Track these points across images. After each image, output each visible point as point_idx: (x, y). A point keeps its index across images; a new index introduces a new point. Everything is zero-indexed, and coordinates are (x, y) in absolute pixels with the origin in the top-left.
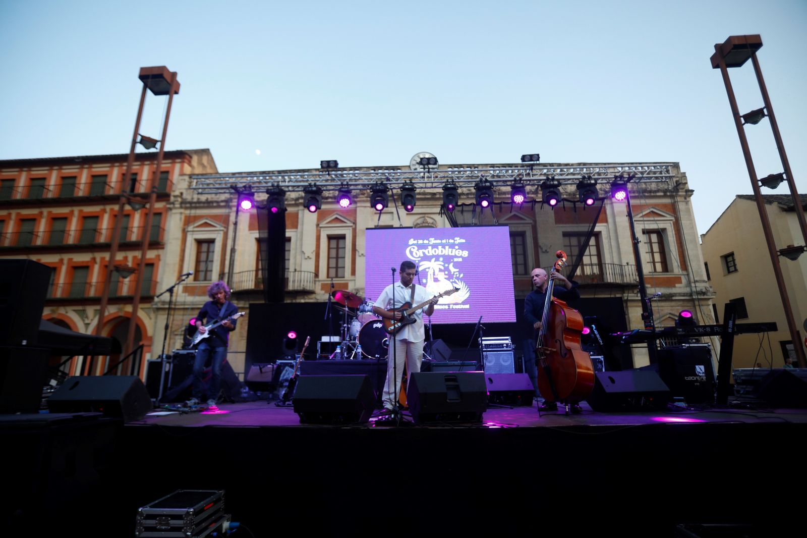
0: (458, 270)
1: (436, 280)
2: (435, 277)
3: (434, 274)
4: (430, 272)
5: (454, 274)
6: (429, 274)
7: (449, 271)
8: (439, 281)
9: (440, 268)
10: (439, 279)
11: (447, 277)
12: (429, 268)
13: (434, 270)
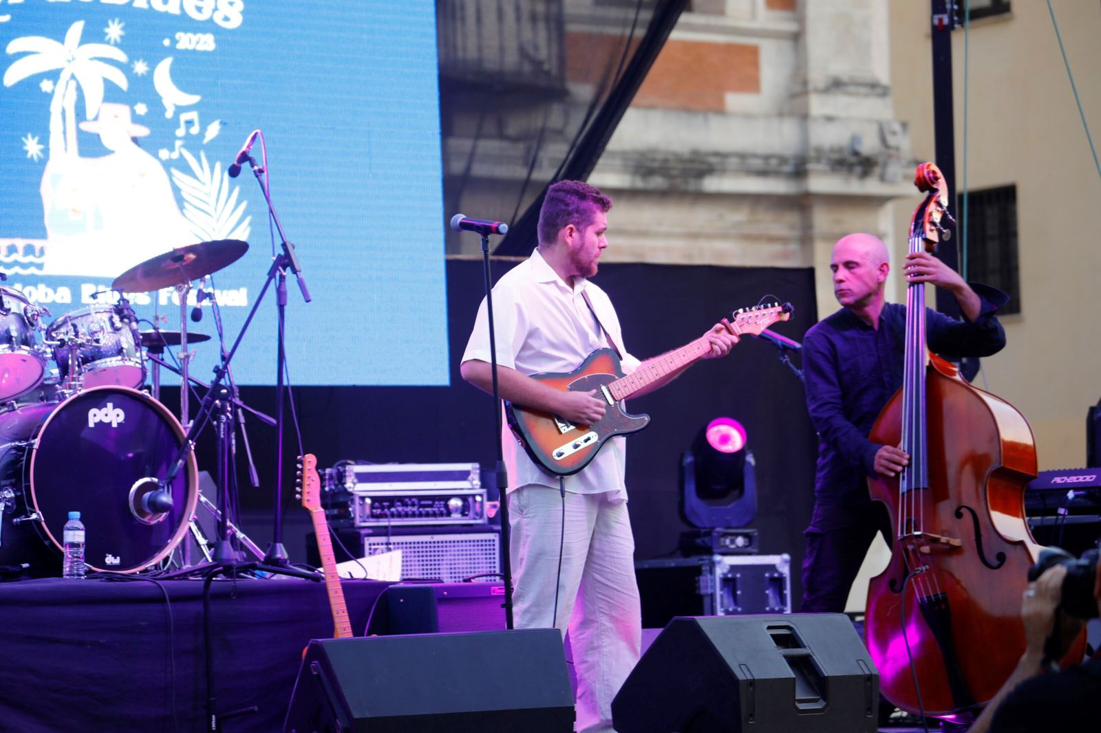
0: (194, 99)
1: (91, 146)
2: (84, 126)
3: (80, 114)
4: (62, 101)
5: (175, 123)
6: (55, 108)
7: (155, 102)
8: (106, 152)
9: (106, 81)
10: (107, 142)
11: (142, 131)
12: (54, 75)
13: (79, 89)
